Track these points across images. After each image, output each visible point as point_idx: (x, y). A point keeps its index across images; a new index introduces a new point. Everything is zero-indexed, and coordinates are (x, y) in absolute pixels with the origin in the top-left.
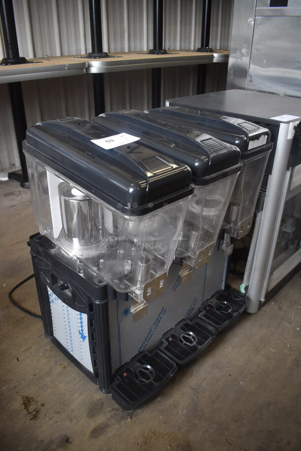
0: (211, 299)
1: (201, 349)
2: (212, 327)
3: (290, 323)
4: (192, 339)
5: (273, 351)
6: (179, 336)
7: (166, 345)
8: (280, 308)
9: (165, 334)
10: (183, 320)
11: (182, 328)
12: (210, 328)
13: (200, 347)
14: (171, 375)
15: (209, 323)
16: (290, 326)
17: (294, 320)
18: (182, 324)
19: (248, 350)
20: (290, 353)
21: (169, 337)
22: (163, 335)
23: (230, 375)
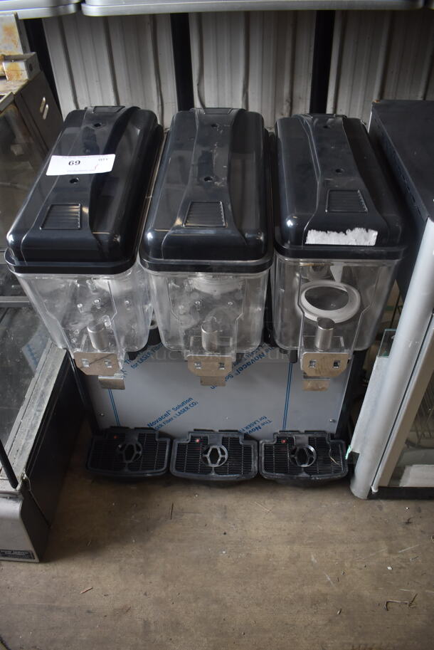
0: (302, 434)
1: (212, 477)
2: (256, 466)
3: (390, 552)
4: (219, 460)
5: (313, 559)
6: (211, 445)
7: (184, 442)
8: (408, 523)
9: (198, 430)
10: (236, 431)
11: (224, 439)
12: (254, 465)
13: (213, 474)
14: (148, 475)
15: (259, 458)
16: (385, 555)
17: (402, 553)
18: (230, 435)
19: (284, 530)
20: (329, 582)
21: (197, 437)
22: (195, 430)
23: (225, 534)
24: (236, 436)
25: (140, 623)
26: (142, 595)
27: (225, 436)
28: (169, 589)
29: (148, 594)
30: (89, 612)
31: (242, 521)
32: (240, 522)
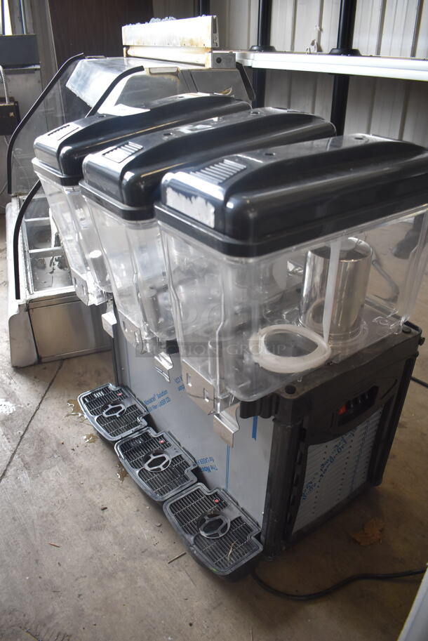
0: (239, 509)
2: (171, 495)
6: (166, 453)
7: (153, 435)
11: (179, 457)
18: (187, 459)
21: (165, 439)
23: (191, 625)
24: (190, 463)
25: (50, 611)
26: (77, 593)
27: (183, 456)
28: (97, 613)
29: (81, 597)
30: (37, 561)
31: (219, 633)
32: (216, 631)
